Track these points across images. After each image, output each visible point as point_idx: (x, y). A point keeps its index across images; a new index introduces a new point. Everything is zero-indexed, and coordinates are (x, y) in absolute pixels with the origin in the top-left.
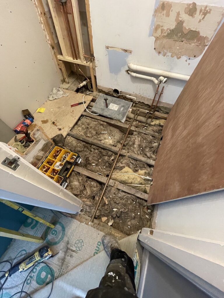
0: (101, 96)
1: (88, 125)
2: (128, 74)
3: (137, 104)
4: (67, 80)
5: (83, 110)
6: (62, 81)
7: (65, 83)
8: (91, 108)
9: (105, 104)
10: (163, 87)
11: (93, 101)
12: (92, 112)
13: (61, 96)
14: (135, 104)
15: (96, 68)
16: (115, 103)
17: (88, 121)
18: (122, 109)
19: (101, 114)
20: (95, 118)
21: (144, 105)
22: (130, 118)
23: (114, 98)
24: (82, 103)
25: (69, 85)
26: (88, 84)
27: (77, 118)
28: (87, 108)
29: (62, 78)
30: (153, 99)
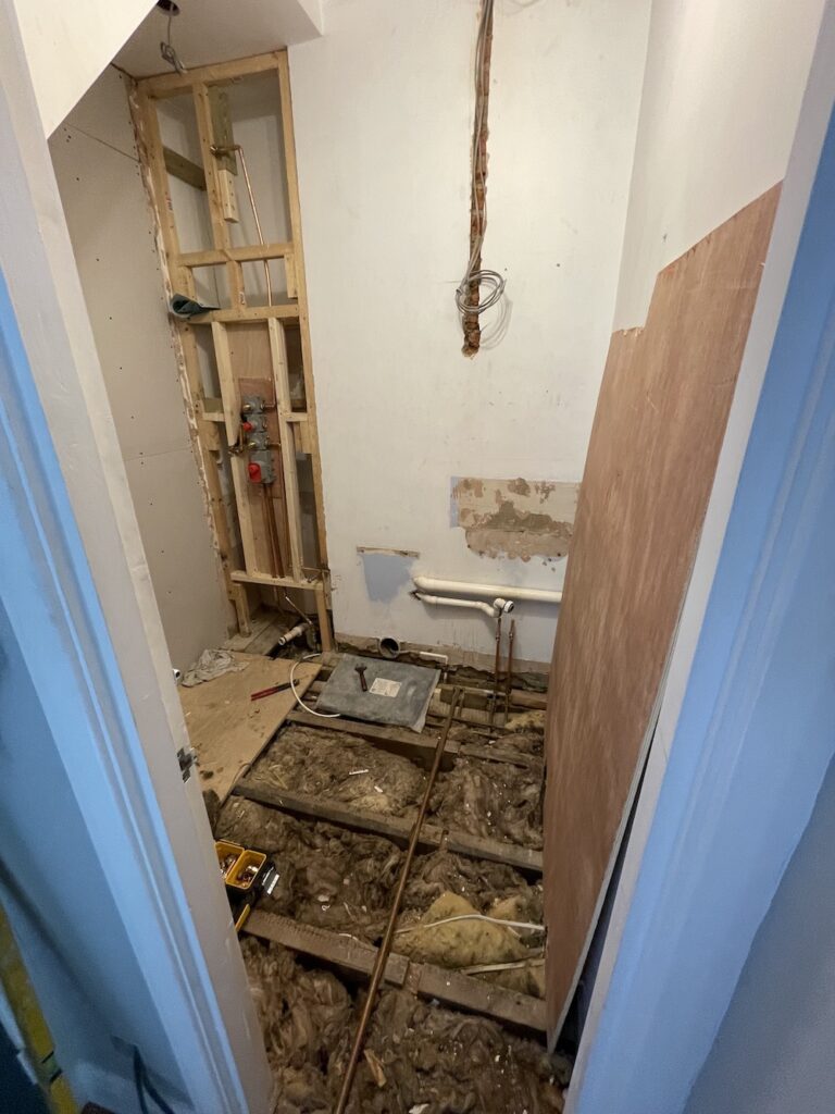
0: (346, 662)
1: (305, 750)
2: (416, 600)
3: (454, 673)
4: (246, 627)
5: (291, 704)
6: (229, 630)
7: (237, 636)
8: (314, 697)
9: (359, 681)
10: (513, 622)
11: (322, 676)
12: (317, 710)
13: (225, 671)
14: (449, 673)
15: (333, 593)
16: (386, 676)
17: (304, 739)
18: (411, 691)
19: (348, 714)
20: (327, 729)
21: (475, 674)
22: (440, 718)
23: (385, 662)
24: (287, 686)
25: (248, 640)
26: (308, 633)
27: (269, 733)
28: (303, 699)
29: (232, 623)
30: (495, 654)
